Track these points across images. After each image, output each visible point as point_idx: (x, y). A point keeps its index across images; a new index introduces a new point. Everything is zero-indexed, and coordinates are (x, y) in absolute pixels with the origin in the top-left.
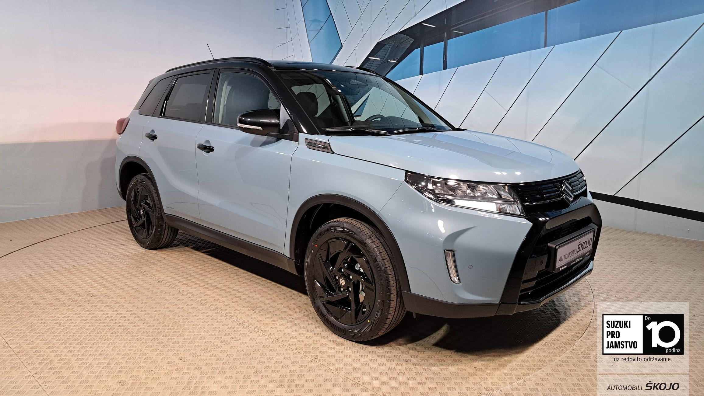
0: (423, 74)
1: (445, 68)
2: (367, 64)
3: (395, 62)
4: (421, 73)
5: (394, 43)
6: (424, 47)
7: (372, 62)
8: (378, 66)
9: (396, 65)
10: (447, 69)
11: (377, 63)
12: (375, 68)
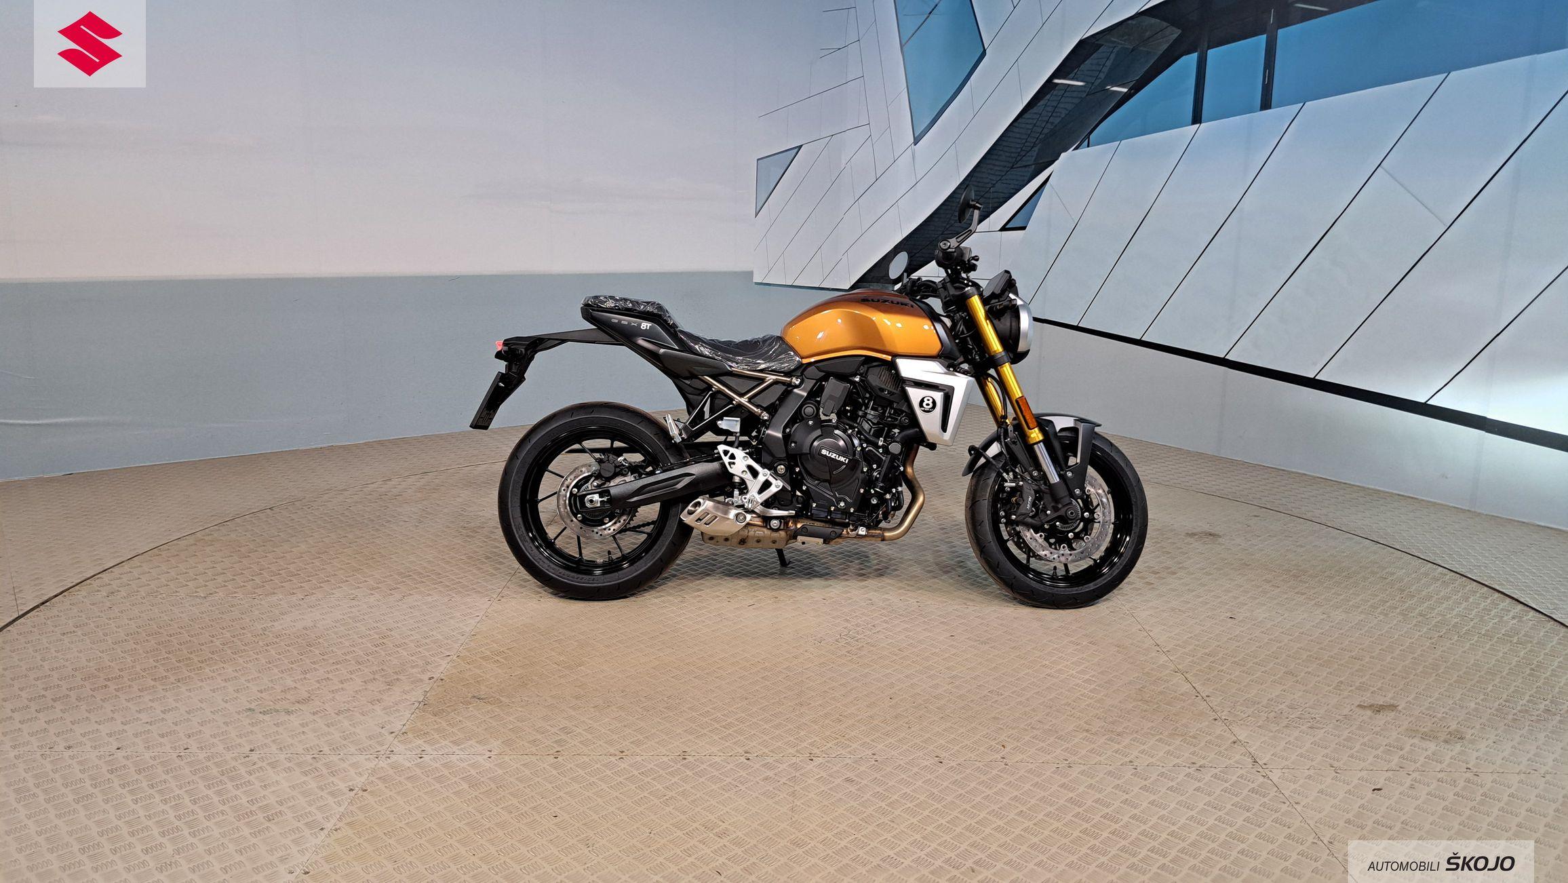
0: (1200, 122)
1: (1266, 104)
2: (1048, 97)
3: (1125, 90)
4: (1197, 119)
5: (1126, 40)
6: (1208, 49)
7: (1061, 93)
8: (1076, 101)
9: (1126, 98)
10: (1270, 108)
11: (1075, 94)
12: (1070, 107)
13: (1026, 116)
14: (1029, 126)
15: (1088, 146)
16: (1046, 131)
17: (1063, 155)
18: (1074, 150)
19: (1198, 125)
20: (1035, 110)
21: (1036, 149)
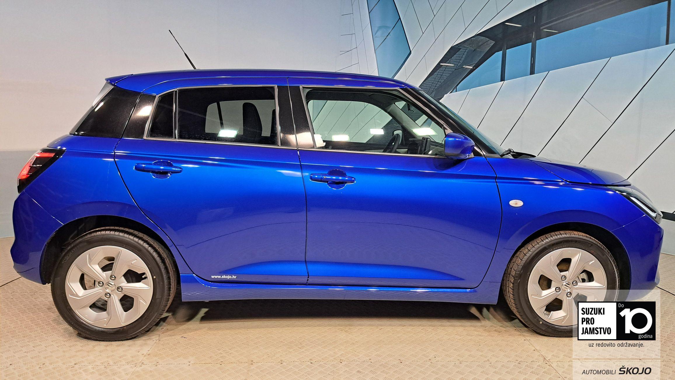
1: (532, 72)
2: (438, 71)
3: (471, 67)
4: (503, 79)
5: (471, 47)
6: (507, 49)
7: (444, 69)
8: (451, 72)
9: (472, 71)
10: (534, 74)
11: (450, 70)
12: (448, 75)
13: (429, 79)
14: (430, 83)
15: (456, 91)
16: (438, 85)
17: (445, 95)
18: (450, 93)
19: (503, 82)
20: (433, 76)
21: (434, 93)
